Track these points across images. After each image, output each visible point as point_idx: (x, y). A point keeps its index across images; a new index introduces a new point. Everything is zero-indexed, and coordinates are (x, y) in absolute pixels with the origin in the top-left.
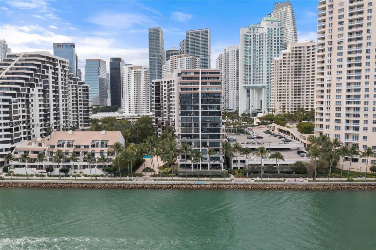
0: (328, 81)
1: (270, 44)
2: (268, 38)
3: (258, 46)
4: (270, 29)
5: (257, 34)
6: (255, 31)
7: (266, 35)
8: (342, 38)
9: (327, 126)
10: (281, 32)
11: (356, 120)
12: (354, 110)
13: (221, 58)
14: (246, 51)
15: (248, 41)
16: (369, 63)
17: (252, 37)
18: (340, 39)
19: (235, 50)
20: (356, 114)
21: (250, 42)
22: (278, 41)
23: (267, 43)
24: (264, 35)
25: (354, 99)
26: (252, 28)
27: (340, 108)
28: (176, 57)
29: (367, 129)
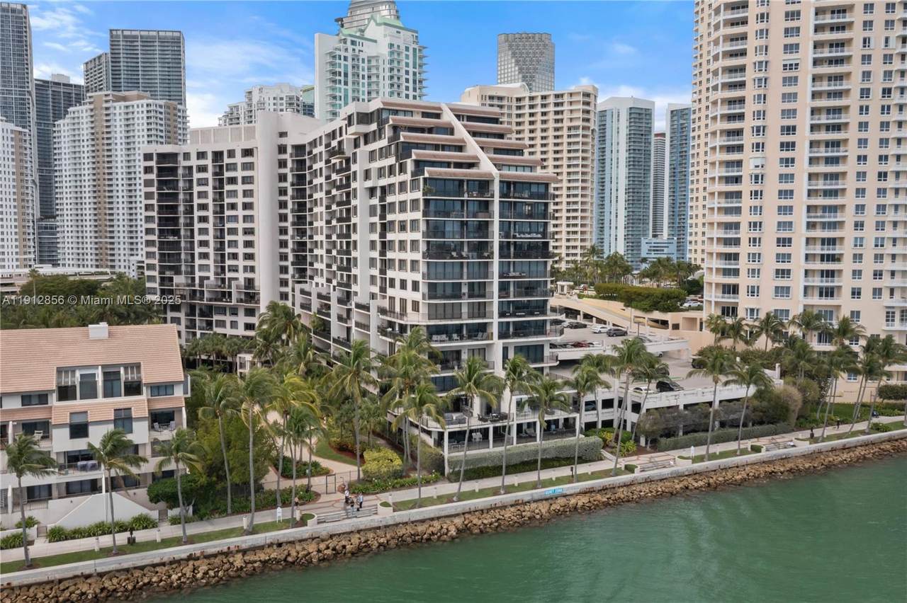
0: (758, 166)
1: (396, 86)
2: (391, 70)
3: (366, 89)
4: (396, 46)
5: (362, 56)
6: (357, 48)
7: (386, 62)
8: (794, 56)
9: (753, 287)
10: (421, 58)
11: (828, 271)
12: (823, 244)
13: (235, 115)
14: (335, 97)
15: (340, 73)
16: (866, 124)
17: (350, 63)
18: (791, 58)
19: (283, 95)
20: (828, 255)
21: (346, 75)
22: (414, 82)
23: (388, 82)
24: (381, 62)
25: (821, 217)
26: (349, 39)
27: (790, 240)
28: (110, 98)
29: (859, 293)
